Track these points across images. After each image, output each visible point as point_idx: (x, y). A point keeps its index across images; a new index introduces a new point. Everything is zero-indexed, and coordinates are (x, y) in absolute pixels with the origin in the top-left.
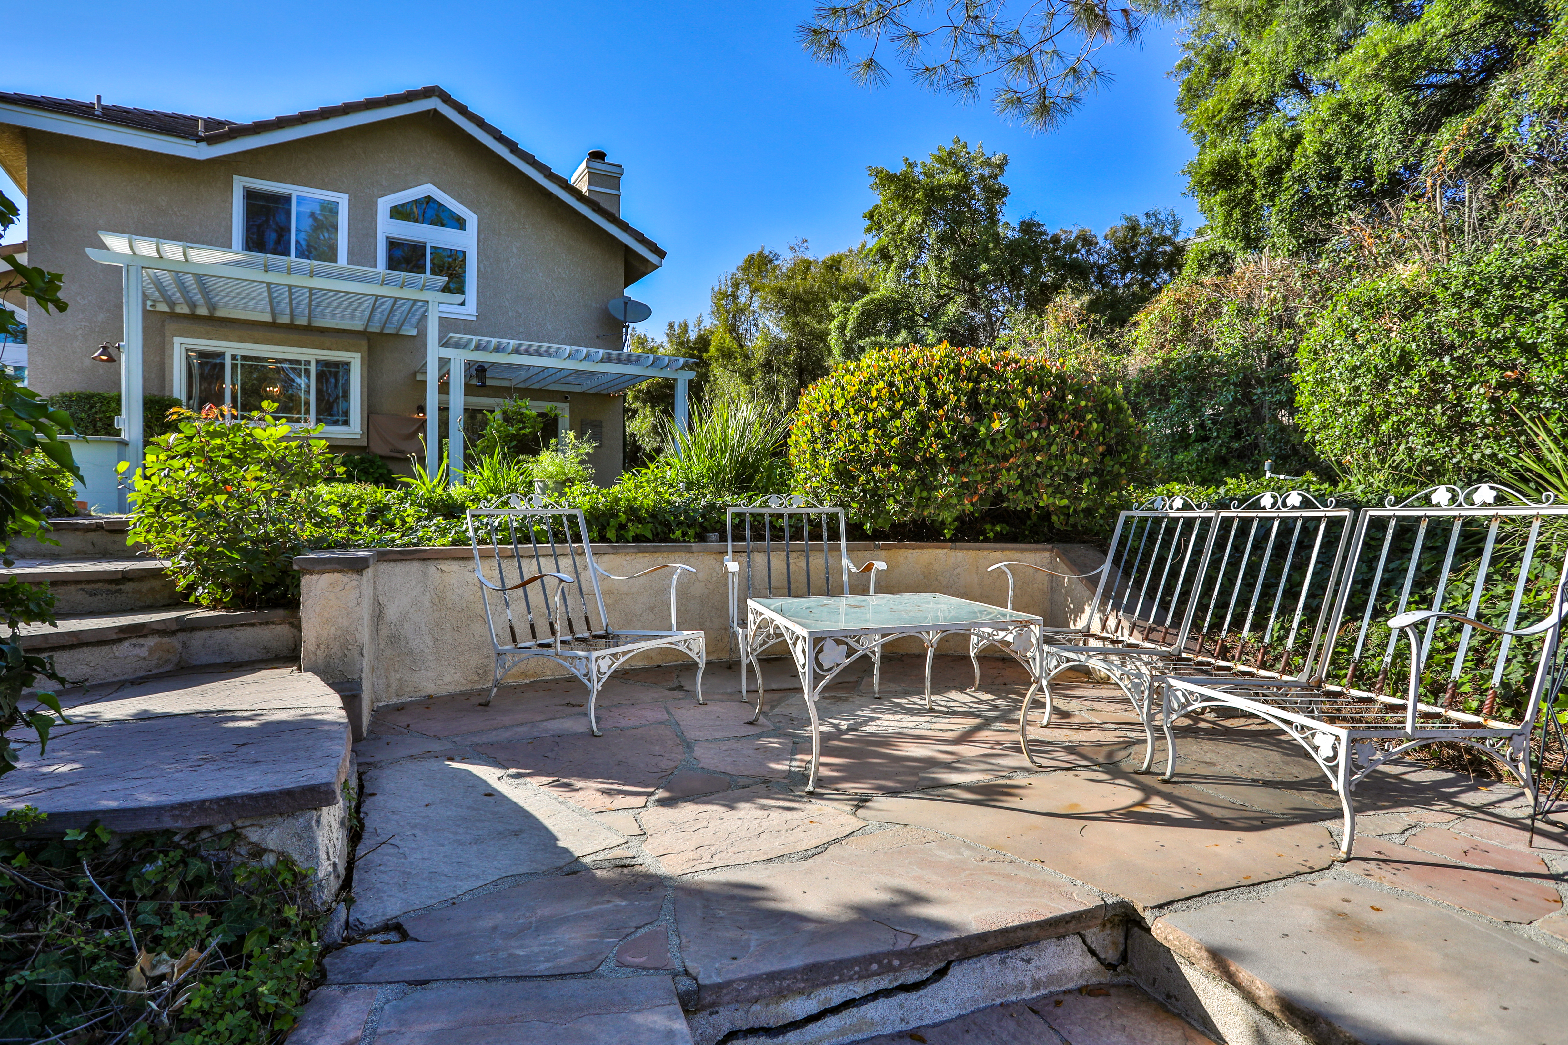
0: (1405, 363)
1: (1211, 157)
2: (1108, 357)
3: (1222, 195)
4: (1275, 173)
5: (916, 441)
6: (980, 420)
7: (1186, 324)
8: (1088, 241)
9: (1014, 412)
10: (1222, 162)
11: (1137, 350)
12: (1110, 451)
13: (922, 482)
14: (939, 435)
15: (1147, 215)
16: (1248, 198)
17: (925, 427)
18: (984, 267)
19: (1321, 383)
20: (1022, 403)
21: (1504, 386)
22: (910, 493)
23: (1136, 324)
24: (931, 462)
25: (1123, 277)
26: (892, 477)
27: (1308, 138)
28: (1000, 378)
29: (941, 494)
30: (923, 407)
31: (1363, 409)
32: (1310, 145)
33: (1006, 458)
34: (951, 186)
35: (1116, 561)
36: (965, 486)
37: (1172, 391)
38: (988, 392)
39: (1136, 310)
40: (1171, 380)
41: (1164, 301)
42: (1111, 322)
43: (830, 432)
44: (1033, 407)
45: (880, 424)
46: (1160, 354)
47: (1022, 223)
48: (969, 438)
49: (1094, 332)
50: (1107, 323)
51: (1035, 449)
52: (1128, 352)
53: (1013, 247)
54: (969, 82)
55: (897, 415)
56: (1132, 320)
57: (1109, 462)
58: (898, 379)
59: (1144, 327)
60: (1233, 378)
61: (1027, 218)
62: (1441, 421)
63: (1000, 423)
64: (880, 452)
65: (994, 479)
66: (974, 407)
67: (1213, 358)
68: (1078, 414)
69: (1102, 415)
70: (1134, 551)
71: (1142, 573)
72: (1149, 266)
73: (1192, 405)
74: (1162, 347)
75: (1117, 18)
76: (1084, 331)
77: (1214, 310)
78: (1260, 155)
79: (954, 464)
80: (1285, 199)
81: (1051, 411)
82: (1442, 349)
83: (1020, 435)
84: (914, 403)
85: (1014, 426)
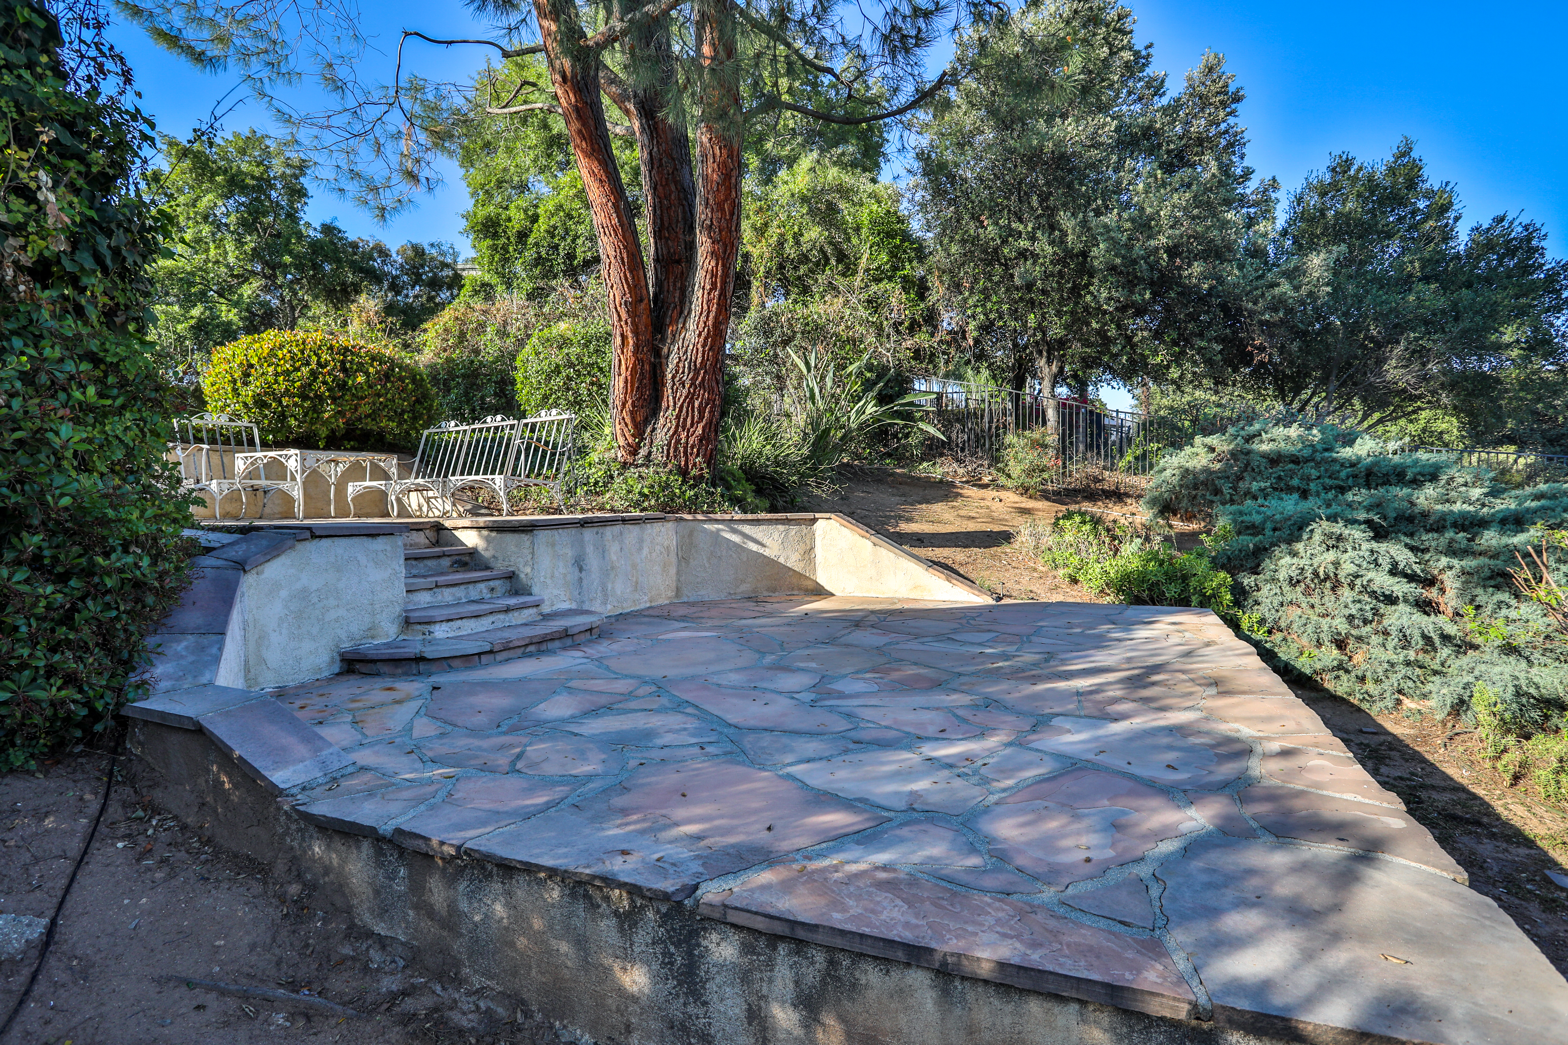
0: (557, 370)
1: (482, 213)
2: (403, 354)
3: (489, 242)
4: (523, 236)
5: (310, 385)
6: (349, 377)
7: (462, 336)
8: (384, 253)
9: (367, 374)
10: (488, 218)
11: (426, 350)
12: (418, 401)
13: (314, 409)
14: (325, 383)
15: (432, 245)
16: (505, 248)
17: (316, 378)
18: (287, 259)
19: (526, 378)
20: (371, 370)
21: (592, 384)
22: (306, 415)
23: (425, 331)
24: (320, 398)
25: (413, 287)
26: (296, 405)
27: (541, 220)
28: (358, 355)
29: (326, 415)
30: (314, 366)
31: (542, 391)
32: (542, 225)
33: (362, 398)
34: (253, 177)
35: (421, 461)
36: (339, 412)
37: (453, 384)
38: (351, 362)
39: (426, 320)
40: (451, 374)
41: (446, 316)
42: (404, 325)
43: (249, 375)
44: (377, 372)
45: (287, 373)
46: (444, 355)
47: (323, 225)
48: (343, 386)
49: (391, 333)
50: (402, 325)
51: (379, 396)
52: (419, 351)
53: (316, 247)
54: (341, 190)
55: (298, 369)
56: (423, 326)
57: (418, 406)
58: (295, 350)
59: (431, 334)
60: (494, 378)
61: (328, 221)
62: (571, 399)
63: (361, 379)
64: (287, 390)
65: (356, 410)
66: (344, 370)
67: (481, 362)
68: (401, 379)
69: (414, 381)
70: (429, 456)
71: (434, 464)
72: (435, 284)
73: (466, 394)
74: (445, 350)
75: (424, 180)
76: (384, 331)
77: (481, 328)
78: (514, 222)
79: (334, 399)
80: (530, 254)
81: (387, 376)
82: (572, 365)
83: (370, 387)
84: (308, 364)
85: (367, 382)
